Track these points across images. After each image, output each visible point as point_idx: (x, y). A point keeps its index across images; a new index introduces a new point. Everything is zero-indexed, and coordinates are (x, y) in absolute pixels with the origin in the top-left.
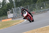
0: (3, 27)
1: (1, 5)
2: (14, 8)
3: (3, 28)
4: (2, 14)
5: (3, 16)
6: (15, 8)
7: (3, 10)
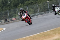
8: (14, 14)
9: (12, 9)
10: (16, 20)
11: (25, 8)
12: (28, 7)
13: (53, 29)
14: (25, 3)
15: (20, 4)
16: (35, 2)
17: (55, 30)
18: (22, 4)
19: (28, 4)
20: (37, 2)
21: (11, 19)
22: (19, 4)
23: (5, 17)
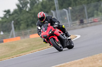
0: (32, 49)
1: (29, 5)
2: (55, 10)
3: (32, 51)
4: (30, 23)
5: (32, 26)
6: (58, 12)
7: (33, 15)
8: (95, 11)
9: (93, 4)
10: (99, 21)
21: (90, 19)
23: (80, 16)
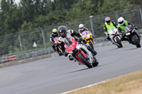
11: (37, 33)
12: (43, 29)
13: (104, 82)
14: (37, 19)
15: (25, 22)
16: (60, 17)
17: (109, 83)
18: (29, 23)
19: (44, 23)
20: (66, 17)
22: (22, 23)
